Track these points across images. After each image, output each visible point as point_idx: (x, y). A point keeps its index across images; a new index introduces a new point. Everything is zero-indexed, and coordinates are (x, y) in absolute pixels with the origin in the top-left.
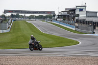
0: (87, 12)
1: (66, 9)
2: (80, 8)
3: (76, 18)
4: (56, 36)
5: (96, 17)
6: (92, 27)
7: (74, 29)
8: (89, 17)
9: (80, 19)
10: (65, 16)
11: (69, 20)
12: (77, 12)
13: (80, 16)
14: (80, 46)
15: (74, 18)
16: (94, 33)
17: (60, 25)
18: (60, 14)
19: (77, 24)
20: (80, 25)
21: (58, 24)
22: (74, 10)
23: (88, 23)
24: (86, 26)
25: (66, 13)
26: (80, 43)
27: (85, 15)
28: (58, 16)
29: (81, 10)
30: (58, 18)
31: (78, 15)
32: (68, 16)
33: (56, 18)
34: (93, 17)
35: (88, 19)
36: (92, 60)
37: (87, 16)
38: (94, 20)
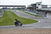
0: (42, 5)
1: (31, 4)
2: (38, 3)
3: (37, 9)
4: (26, 18)
5: (47, 8)
6: (45, 13)
8: (43, 8)
9: (39, 9)
11: (33, 10)
12: (37, 6)
13: (39, 8)
14: (39, 23)
15: (35, 9)
16: (46, 16)
17: (29, 12)
18: (28, 7)
19: (37, 12)
20: (39, 12)
21: (28, 12)
22: (35, 5)
23: (43, 11)
24: (42, 13)
25: (31, 6)
26: (39, 21)
27: (41, 7)
28: (27, 8)
29: (39, 4)
30: (27, 9)
31: (38, 7)
32: (32, 8)
33: (26, 9)
34: (45, 8)
35: (43, 9)
37: (42, 8)
38: (46, 9)
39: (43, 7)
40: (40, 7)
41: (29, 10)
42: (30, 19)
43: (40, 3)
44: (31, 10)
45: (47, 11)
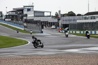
0: (35, 12)
1: (14, 9)
2: (28, 8)
3: (25, 18)
5: (44, 16)
6: (40, 26)
7: (23, 29)
8: (37, 16)
9: (28, 19)
10: (13, 16)
11: (17, 20)
12: (25, 12)
13: (28, 16)
14: (29, 45)
15: (22, 18)
16: (42, 32)
17: (9, 25)
18: (8, 14)
19: (25, 24)
20: (29, 25)
21: (7, 24)
22: (22, 10)
23: (36, 22)
24: (34, 25)
25: (14, 13)
26: (29, 42)
27: (33, 15)
28: (6, 16)
29: (29, 10)
30: (6, 18)
31: (26, 15)
32: (16, 16)
33: (3, 18)
34: (41, 16)
35: (36, 19)
36: (40, 59)
37: (35, 16)
38: (42, 19)
39: (36, 14)
40: (30, 15)
41: (10, 20)
42: (10, 38)
43: (30, 8)
44: (13, 20)
45: (43, 22)
